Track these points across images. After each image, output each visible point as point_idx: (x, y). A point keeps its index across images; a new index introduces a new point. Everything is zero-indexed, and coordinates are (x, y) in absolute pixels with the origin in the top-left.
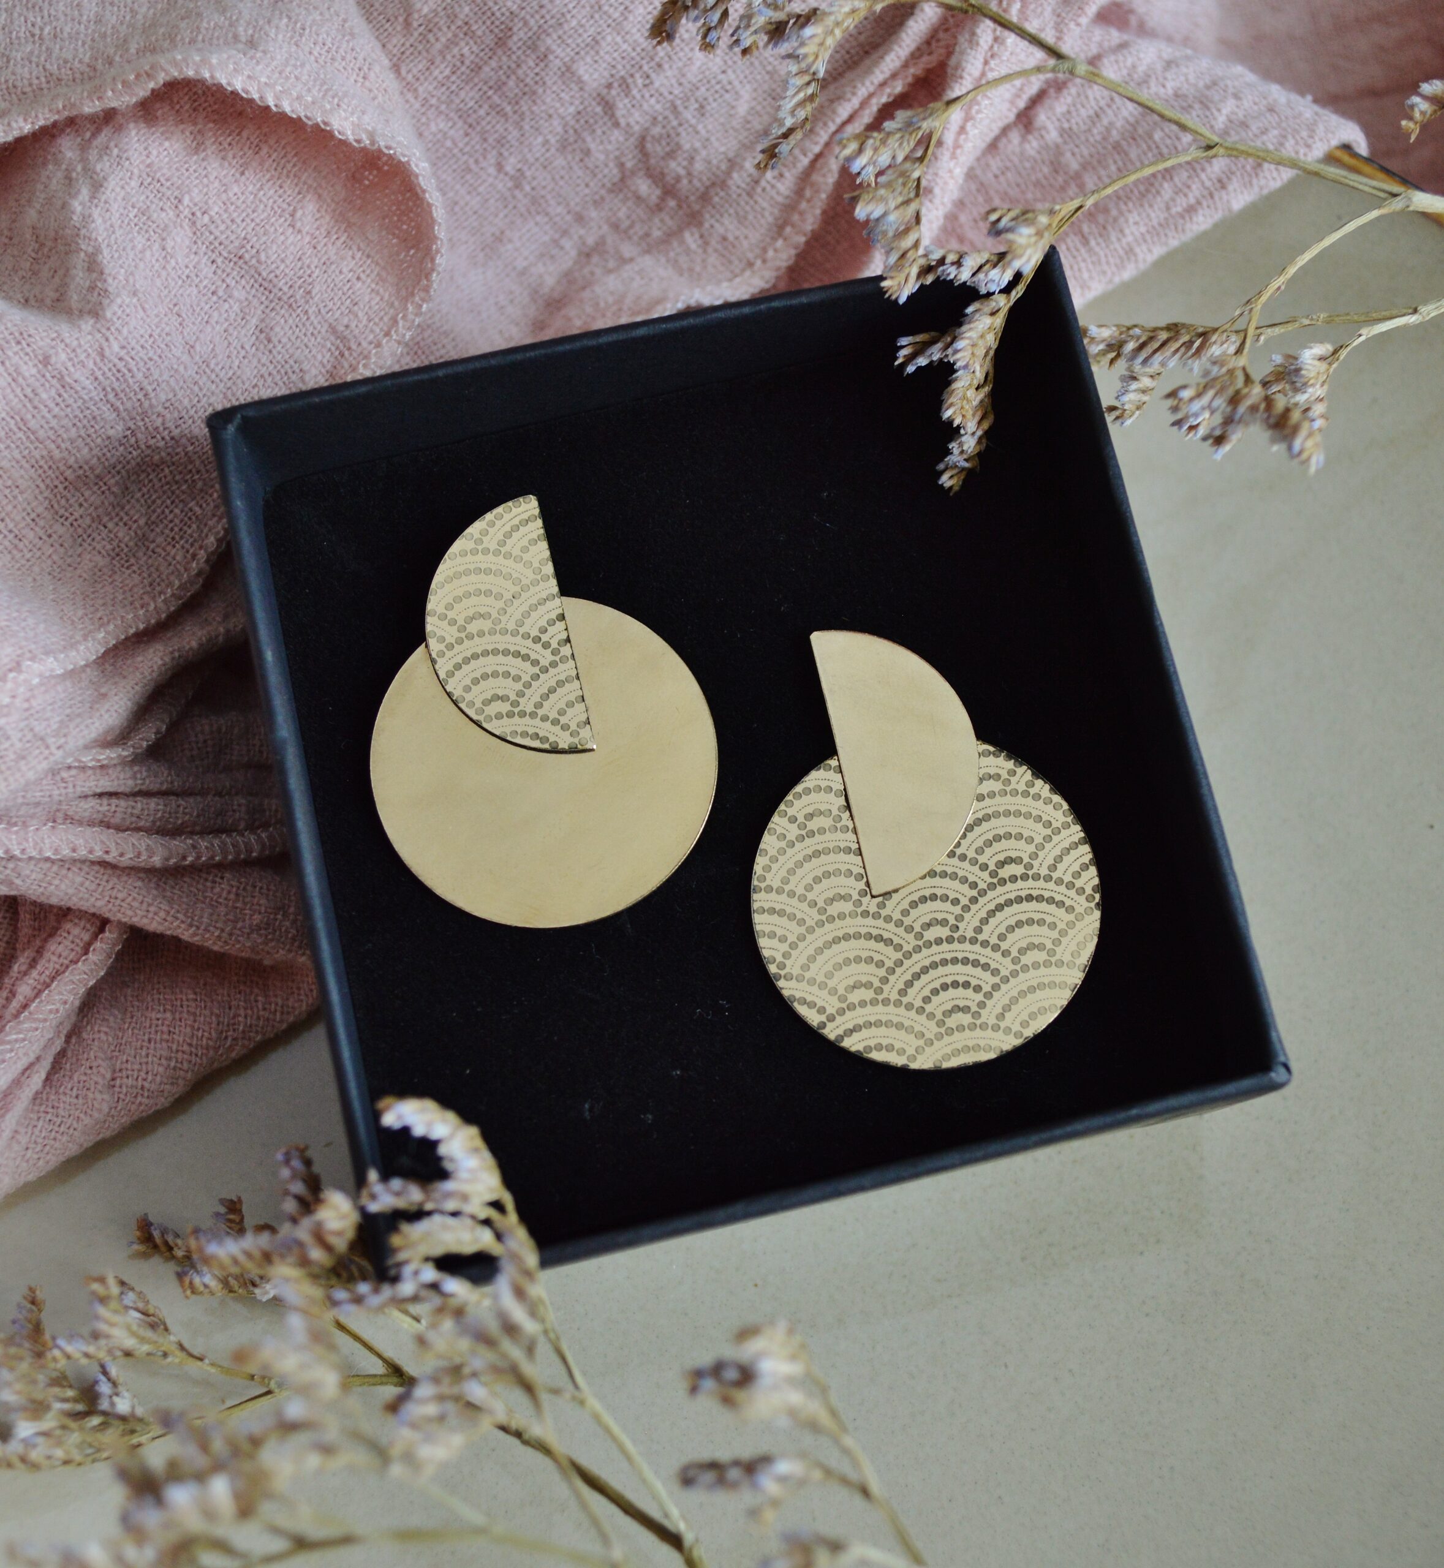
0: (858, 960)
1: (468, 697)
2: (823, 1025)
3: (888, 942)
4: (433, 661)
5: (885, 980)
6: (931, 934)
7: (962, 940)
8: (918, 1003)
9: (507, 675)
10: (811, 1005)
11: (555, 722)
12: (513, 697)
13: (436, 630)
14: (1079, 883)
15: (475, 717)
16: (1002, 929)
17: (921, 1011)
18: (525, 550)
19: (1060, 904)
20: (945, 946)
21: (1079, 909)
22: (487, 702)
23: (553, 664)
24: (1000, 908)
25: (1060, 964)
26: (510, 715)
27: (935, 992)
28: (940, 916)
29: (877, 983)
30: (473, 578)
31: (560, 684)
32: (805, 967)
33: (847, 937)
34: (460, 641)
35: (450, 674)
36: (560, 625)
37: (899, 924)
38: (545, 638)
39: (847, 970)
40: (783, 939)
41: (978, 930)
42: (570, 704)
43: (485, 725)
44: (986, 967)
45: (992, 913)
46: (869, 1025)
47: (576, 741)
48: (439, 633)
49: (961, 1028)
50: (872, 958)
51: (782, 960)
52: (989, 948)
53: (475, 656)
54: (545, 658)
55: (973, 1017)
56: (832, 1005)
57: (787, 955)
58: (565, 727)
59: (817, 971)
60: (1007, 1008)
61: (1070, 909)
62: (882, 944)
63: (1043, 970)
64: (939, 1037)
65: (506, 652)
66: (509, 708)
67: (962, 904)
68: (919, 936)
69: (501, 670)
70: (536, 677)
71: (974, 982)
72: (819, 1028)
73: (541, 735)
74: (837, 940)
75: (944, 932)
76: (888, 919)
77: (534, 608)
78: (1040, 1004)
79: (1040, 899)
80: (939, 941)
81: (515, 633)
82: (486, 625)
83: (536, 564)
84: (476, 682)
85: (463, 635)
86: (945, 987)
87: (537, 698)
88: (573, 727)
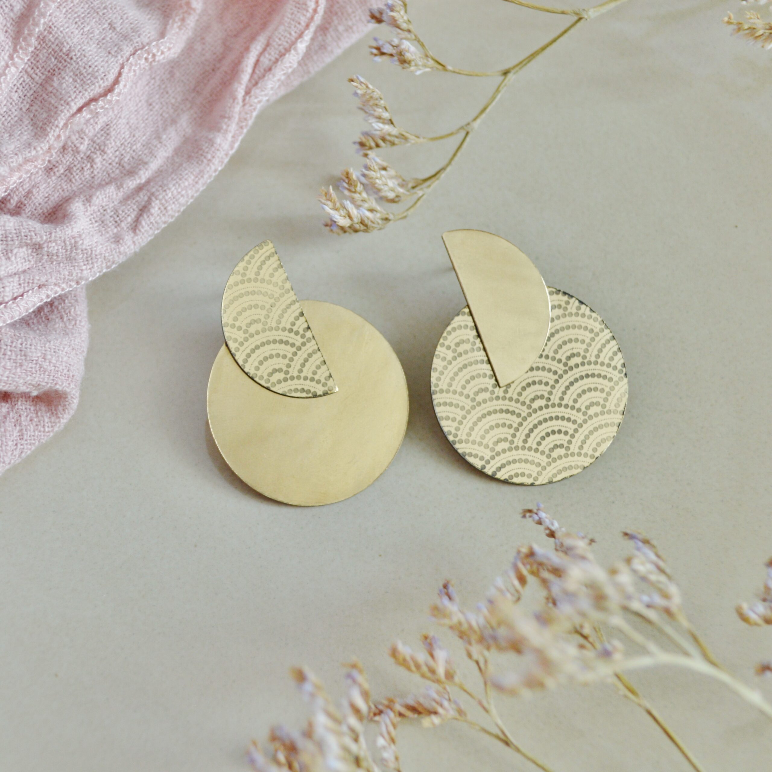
0: (497, 426)
1: (259, 373)
2: (484, 467)
3: (513, 413)
4: (232, 354)
5: (514, 436)
6: (536, 405)
7: (553, 405)
8: (534, 446)
9: (278, 355)
10: (476, 456)
11: (312, 380)
12: (284, 369)
13: (231, 334)
14: (613, 363)
15: (265, 385)
16: (575, 396)
17: (536, 450)
18: (272, 275)
19: (605, 377)
20: (545, 411)
21: (615, 379)
22: (270, 374)
23: (304, 344)
24: (572, 384)
25: (609, 412)
26: (285, 380)
27: (543, 438)
28: (539, 394)
29: (510, 438)
30: (245, 298)
32: (469, 435)
33: (489, 413)
34: (246, 340)
35: (245, 361)
36: (302, 319)
37: (517, 401)
38: (295, 328)
39: (492, 433)
40: (454, 420)
41: (562, 399)
42: (318, 367)
43: (272, 389)
44: (569, 420)
45: (567, 388)
46: (509, 463)
47: (326, 388)
48: (233, 337)
49: (560, 457)
50: (505, 424)
51: (455, 432)
52: (569, 409)
53: (257, 347)
54: (298, 341)
55: (566, 450)
56: (487, 454)
57: (457, 429)
58: (318, 382)
59: (475, 435)
60: (584, 442)
61: (611, 379)
62: (510, 414)
63: (600, 417)
64: (549, 464)
66: (284, 376)
67: (550, 385)
68: (529, 407)
69: (274, 353)
70: (295, 354)
71: (563, 430)
72: (482, 469)
73: (305, 389)
74: (484, 416)
75: (543, 403)
76: (511, 399)
77: (285, 311)
78: (602, 437)
79: (593, 375)
80: (541, 408)
81: (277, 329)
82: (259, 327)
83: (280, 284)
84: (261, 363)
85: (247, 335)
86: (548, 435)
87: (298, 367)
88: (323, 381)
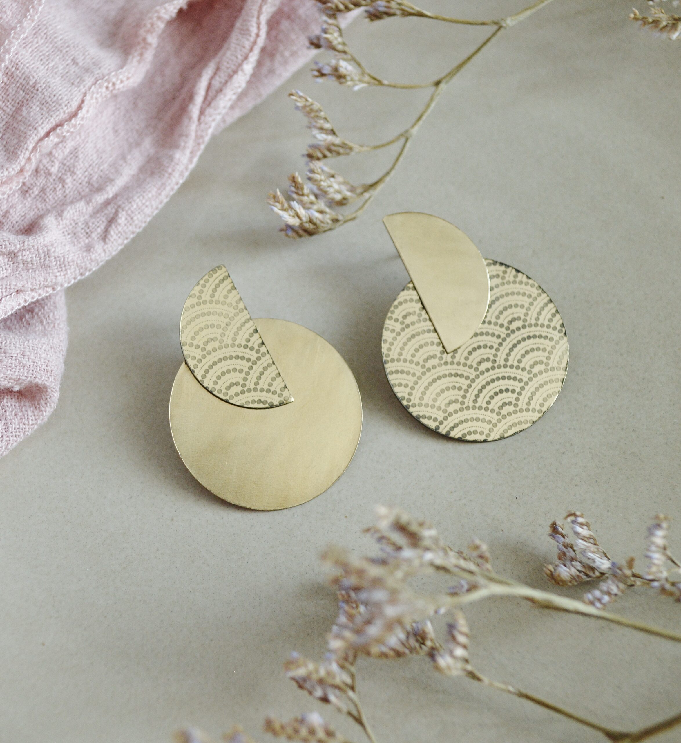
0: (448, 389)
1: (217, 387)
2: (438, 428)
3: (462, 376)
4: (192, 372)
5: (464, 397)
6: (483, 367)
7: (499, 367)
8: (484, 405)
9: (235, 370)
10: (430, 418)
11: (268, 391)
12: (242, 382)
13: (189, 353)
14: (552, 324)
15: (224, 398)
16: (519, 357)
17: (486, 409)
18: (226, 297)
19: (546, 337)
20: (491, 372)
21: (556, 338)
22: (228, 388)
23: (259, 359)
24: (515, 346)
25: (553, 369)
26: (243, 392)
27: (492, 397)
28: (485, 357)
29: (460, 399)
30: (202, 319)
31: (265, 369)
32: (421, 399)
33: (439, 378)
34: (204, 357)
35: (204, 377)
36: (256, 336)
37: (465, 365)
38: (250, 344)
39: (443, 395)
40: (406, 386)
41: (506, 360)
42: (274, 379)
43: (230, 401)
44: (515, 379)
45: (511, 350)
46: (461, 422)
47: (282, 399)
48: (192, 354)
49: (509, 414)
50: (455, 387)
51: (408, 397)
52: (514, 368)
53: (215, 363)
54: (254, 356)
55: (514, 407)
56: (440, 416)
57: (410, 394)
58: (274, 393)
59: (428, 399)
60: (530, 399)
61: (551, 339)
62: (458, 378)
63: (544, 374)
64: (499, 421)
65: (231, 357)
66: (241, 389)
67: (495, 348)
68: (477, 369)
69: (231, 368)
70: (251, 368)
71: (510, 388)
72: (436, 430)
73: (262, 400)
74: (434, 381)
75: (489, 365)
76: (458, 364)
77: (239, 329)
78: (547, 393)
79: (534, 337)
80: (487, 370)
81: (233, 346)
82: (216, 344)
83: (234, 304)
84: (219, 378)
85: (205, 353)
86: (496, 394)
87: (255, 380)
88: (279, 392)
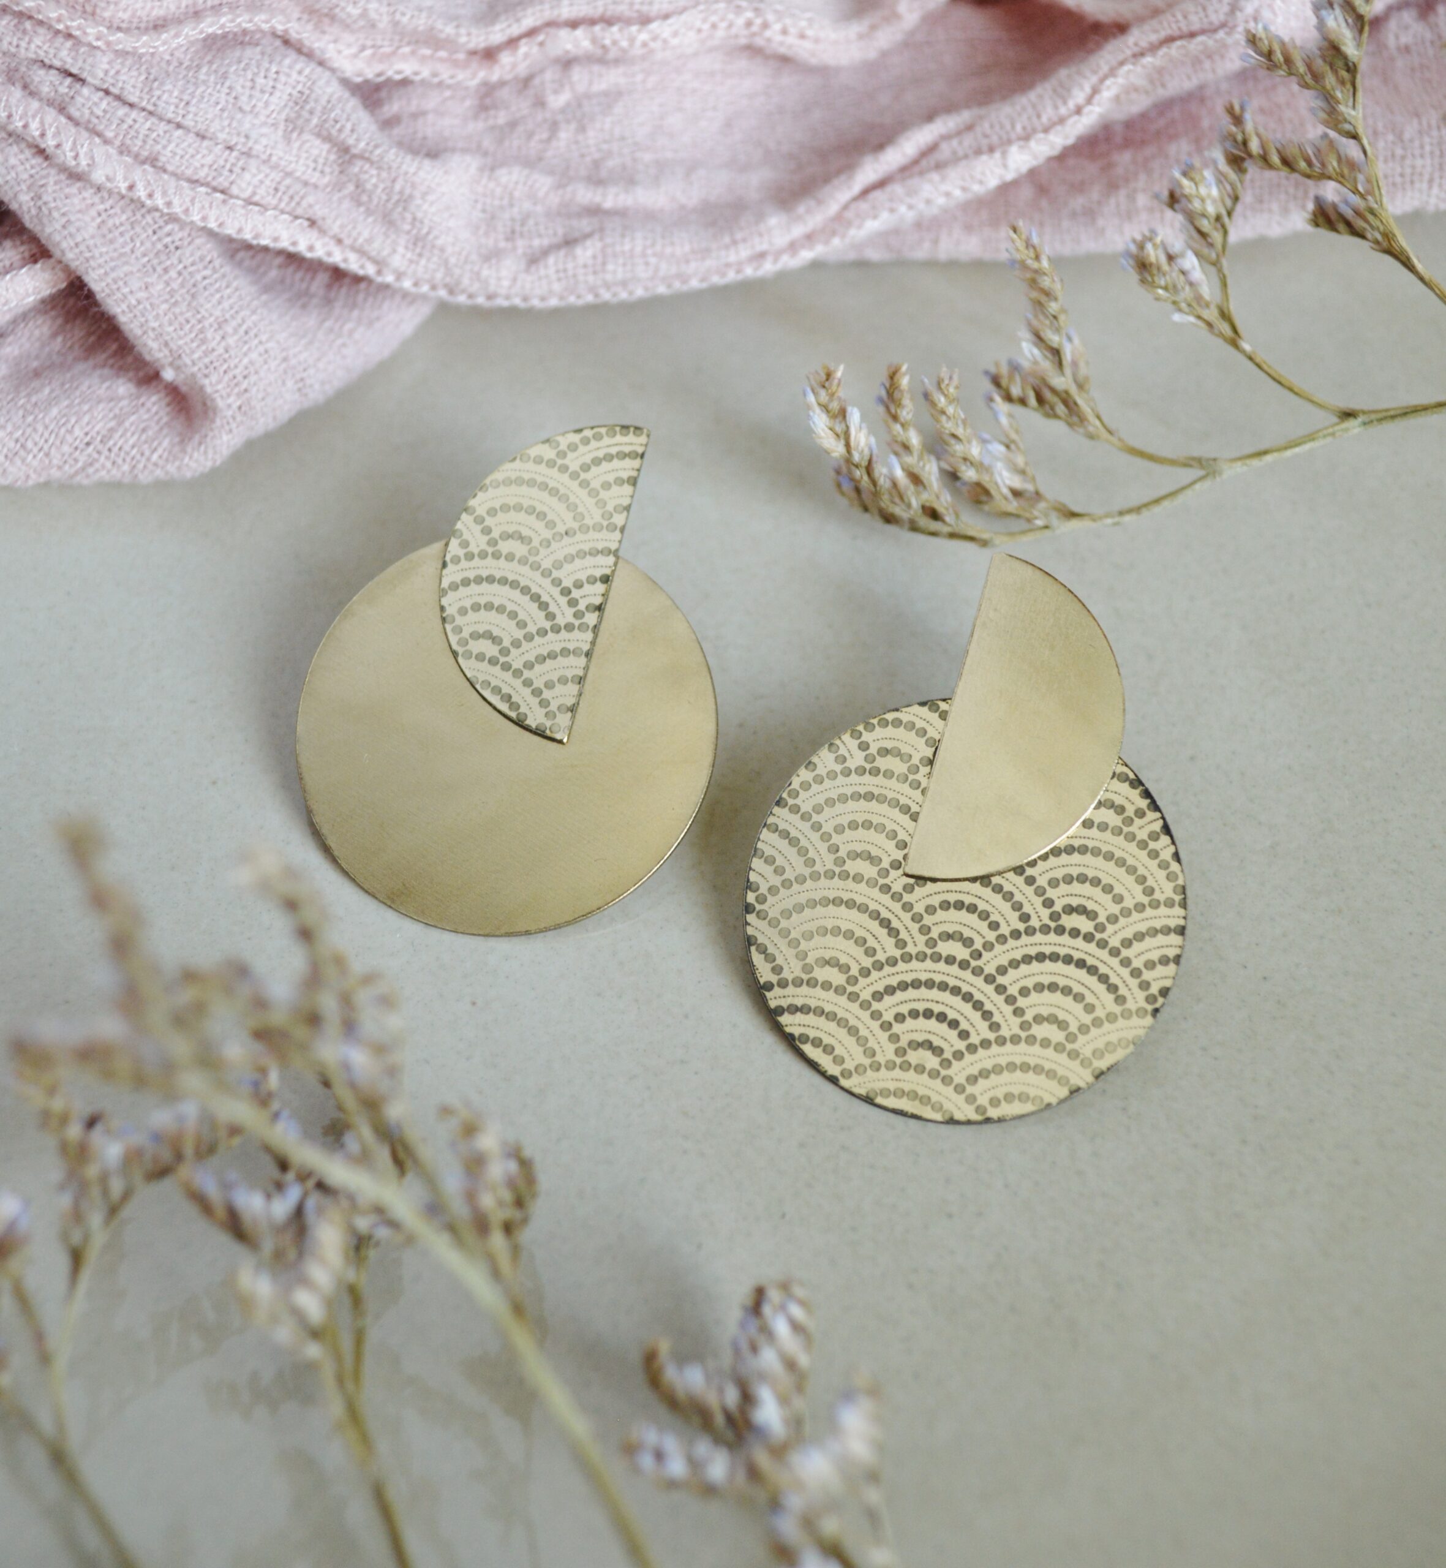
0: (849, 935)
2: (769, 986)
3: (893, 932)
4: (443, 566)
5: (865, 972)
6: (946, 948)
7: (977, 972)
8: (888, 1016)
10: (770, 958)
11: (537, 692)
12: (507, 643)
14: (1147, 975)
16: (1030, 983)
17: (886, 1026)
19: (1113, 988)
20: (954, 969)
21: (1131, 1005)
22: (475, 635)
23: (569, 627)
24: (1041, 957)
25: (1073, 1055)
27: (914, 1014)
28: (967, 933)
29: (854, 971)
31: (565, 652)
32: (786, 914)
33: (850, 904)
35: (454, 587)
36: (599, 587)
37: (917, 918)
39: (830, 940)
40: (779, 871)
41: (1002, 970)
43: (461, 660)
44: (987, 1015)
45: (1027, 959)
46: (819, 1012)
49: (920, 1069)
50: (865, 941)
51: (766, 893)
52: (1003, 997)
53: (490, 579)
54: (565, 616)
55: (941, 1064)
56: (792, 969)
57: (774, 890)
58: (543, 703)
59: (796, 924)
60: (984, 1074)
61: (1120, 1000)
62: (885, 931)
63: (1050, 1052)
64: (891, 1066)
67: (1000, 932)
68: (931, 943)
70: (542, 633)
71: (963, 1025)
72: (764, 987)
74: (836, 902)
75: (962, 953)
76: (907, 907)
78: (1025, 1089)
79: (1092, 970)
80: (950, 960)
82: (521, 550)
84: (476, 607)
86: (928, 1014)
87: (531, 657)
